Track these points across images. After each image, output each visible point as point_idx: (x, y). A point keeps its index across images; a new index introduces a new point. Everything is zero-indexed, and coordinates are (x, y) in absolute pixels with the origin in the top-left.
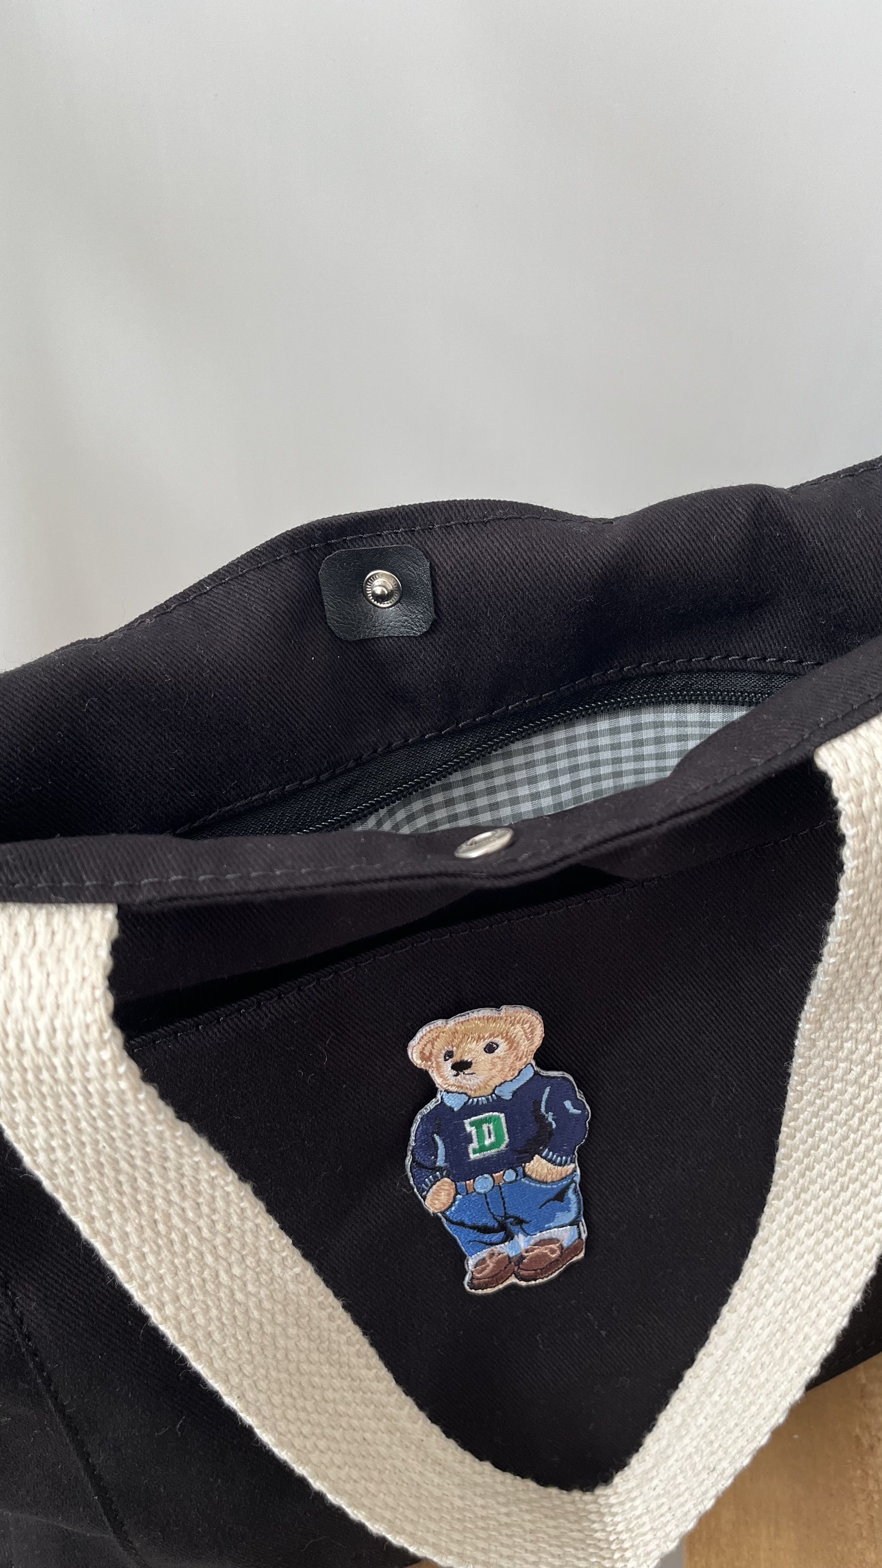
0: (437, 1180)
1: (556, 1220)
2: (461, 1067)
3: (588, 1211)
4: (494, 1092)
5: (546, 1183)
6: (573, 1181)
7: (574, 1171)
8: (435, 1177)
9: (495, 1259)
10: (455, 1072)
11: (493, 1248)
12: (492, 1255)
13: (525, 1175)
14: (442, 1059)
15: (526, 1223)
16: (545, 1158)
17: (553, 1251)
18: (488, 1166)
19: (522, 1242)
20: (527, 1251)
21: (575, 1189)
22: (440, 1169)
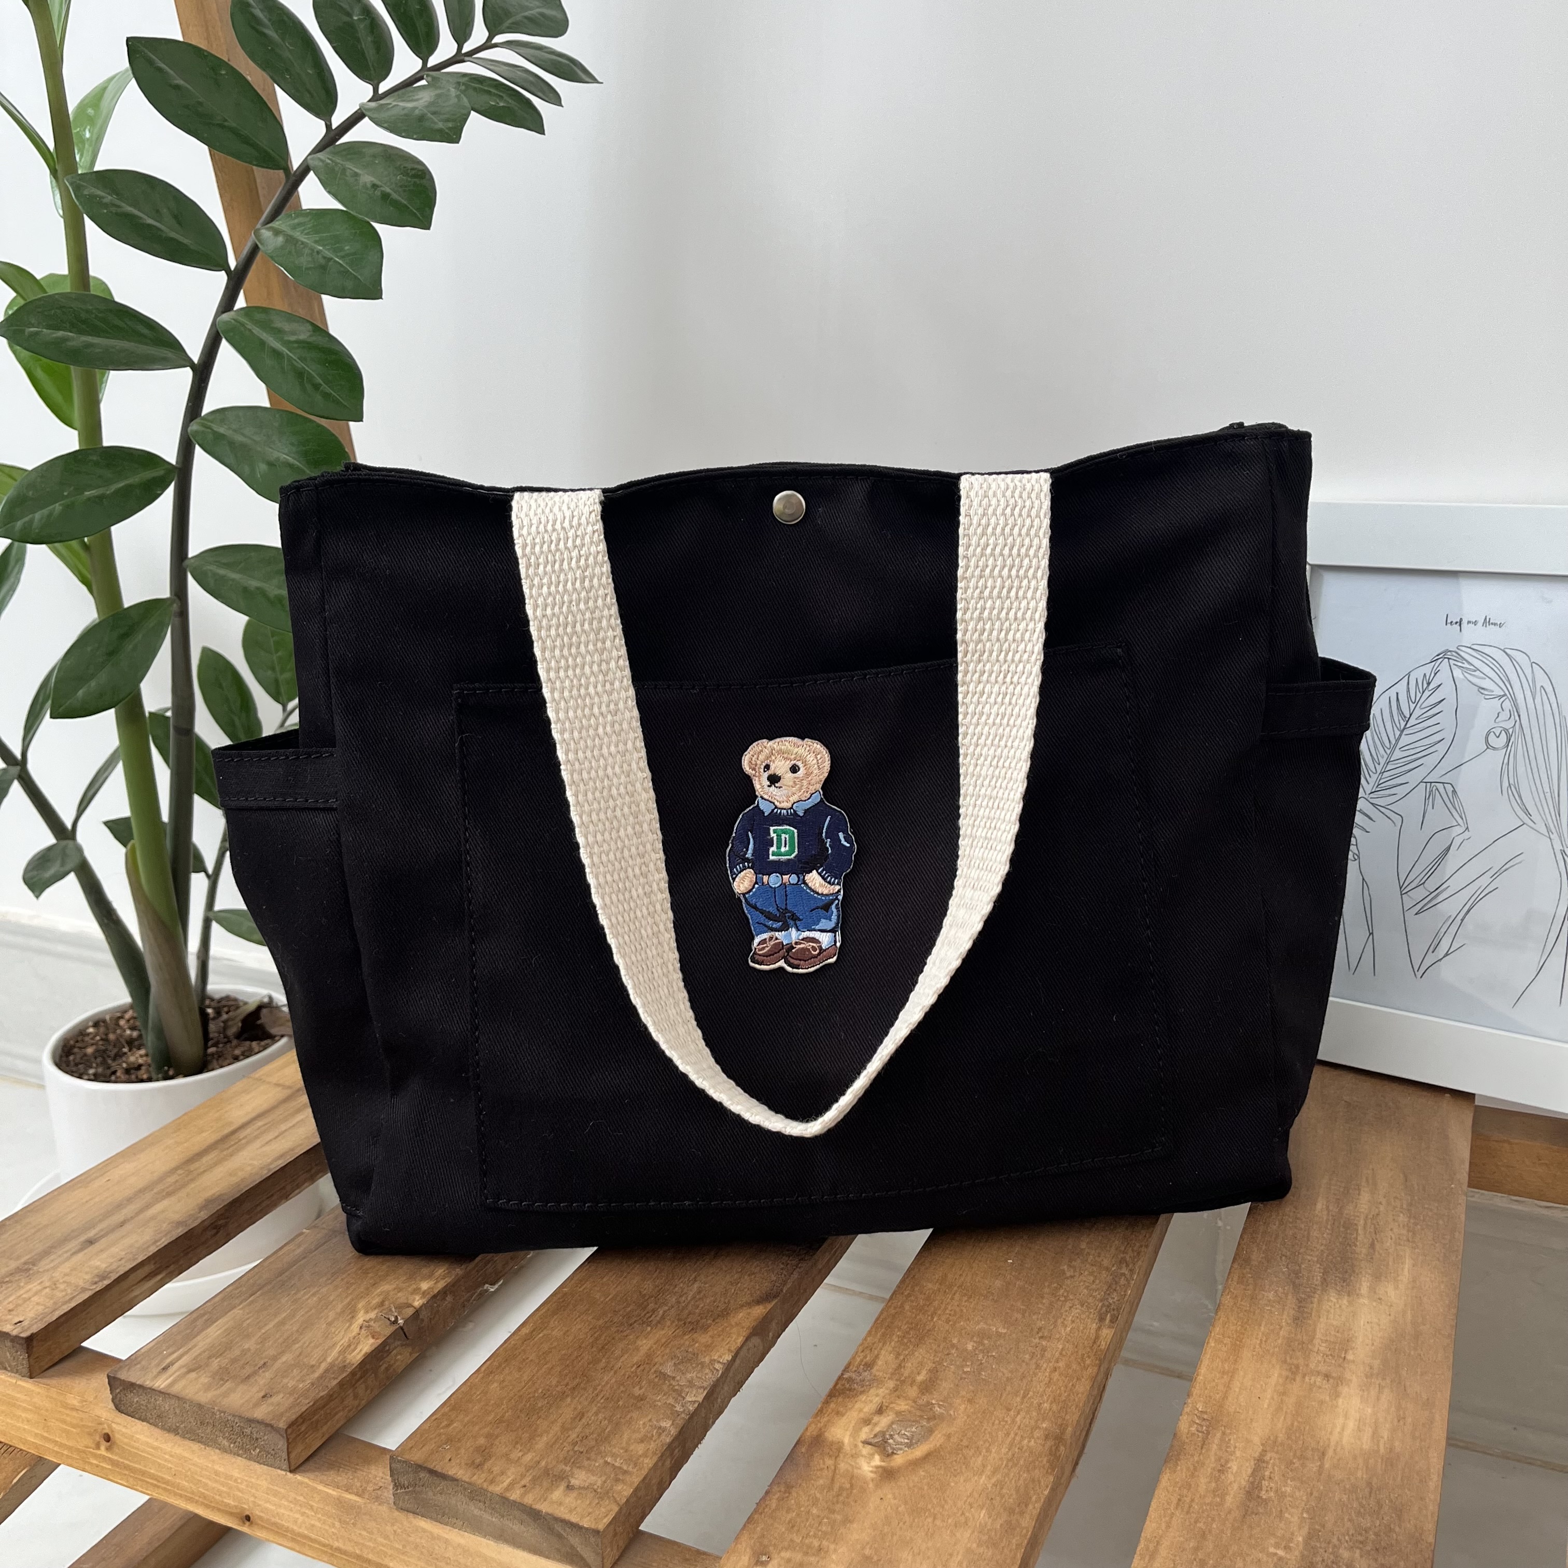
0: (745, 868)
1: (820, 924)
2: (774, 780)
3: (844, 926)
4: (792, 808)
5: (818, 893)
6: (837, 899)
7: (839, 891)
8: (744, 866)
9: (772, 943)
10: (768, 783)
11: (773, 933)
12: (771, 938)
13: (804, 882)
14: (762, 770)
15: (800, 920)
16: (820, 874)
17: (815, 949)
18: (781, 868)
19: (793, 935)
20: (796, 943)
21: (838, 904)
22: (748, 860)
